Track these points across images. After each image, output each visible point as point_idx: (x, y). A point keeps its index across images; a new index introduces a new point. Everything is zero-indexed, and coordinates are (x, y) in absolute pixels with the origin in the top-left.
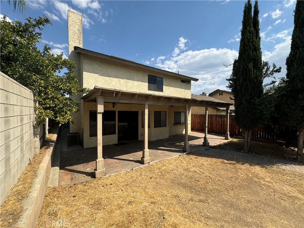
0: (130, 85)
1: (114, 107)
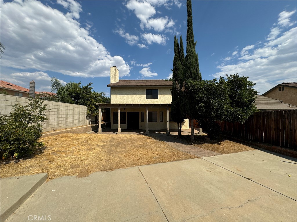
0: (134, 97)
1: (125, 110)
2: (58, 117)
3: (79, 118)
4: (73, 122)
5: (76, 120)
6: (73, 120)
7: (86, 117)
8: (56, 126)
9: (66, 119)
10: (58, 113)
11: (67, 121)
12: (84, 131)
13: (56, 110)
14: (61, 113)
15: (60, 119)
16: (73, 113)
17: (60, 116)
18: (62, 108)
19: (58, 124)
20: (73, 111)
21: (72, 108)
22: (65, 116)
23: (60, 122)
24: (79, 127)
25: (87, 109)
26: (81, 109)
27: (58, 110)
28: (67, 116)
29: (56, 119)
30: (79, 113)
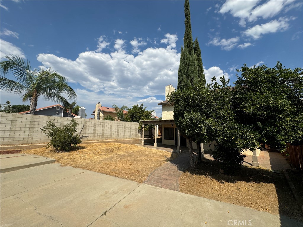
2: (111, 131)
3: (131, 132)
4: (124, 135)
5: (127, 134)
6: (124, 134)
7: (138, 132)
8: (109, 137)
9: (118, 132)
10: (111, 128)
11: (119, 134)
12: (133, 142)
13: (109, 126)
14: (113, 128)
15: (113, 132)
16: (125, 128)
17: (113, 130)
18: (115, 124)
19: (111, 135)
20: (125, 127)
21: (124, 125)
22: (117, 130)
23: (112, 134)
24: (130, 139)
25: (139, 125)
26: (132, 125)
27: (111, 126)
28: (119, 130)
29: (109, 132)
30: (131, 128)
